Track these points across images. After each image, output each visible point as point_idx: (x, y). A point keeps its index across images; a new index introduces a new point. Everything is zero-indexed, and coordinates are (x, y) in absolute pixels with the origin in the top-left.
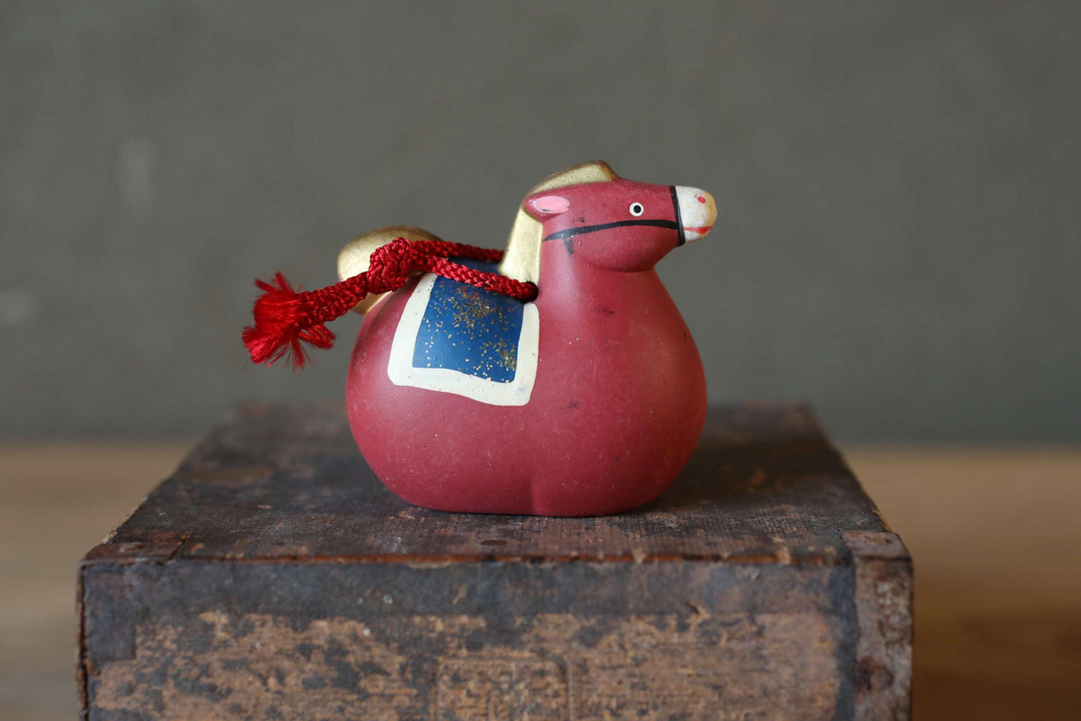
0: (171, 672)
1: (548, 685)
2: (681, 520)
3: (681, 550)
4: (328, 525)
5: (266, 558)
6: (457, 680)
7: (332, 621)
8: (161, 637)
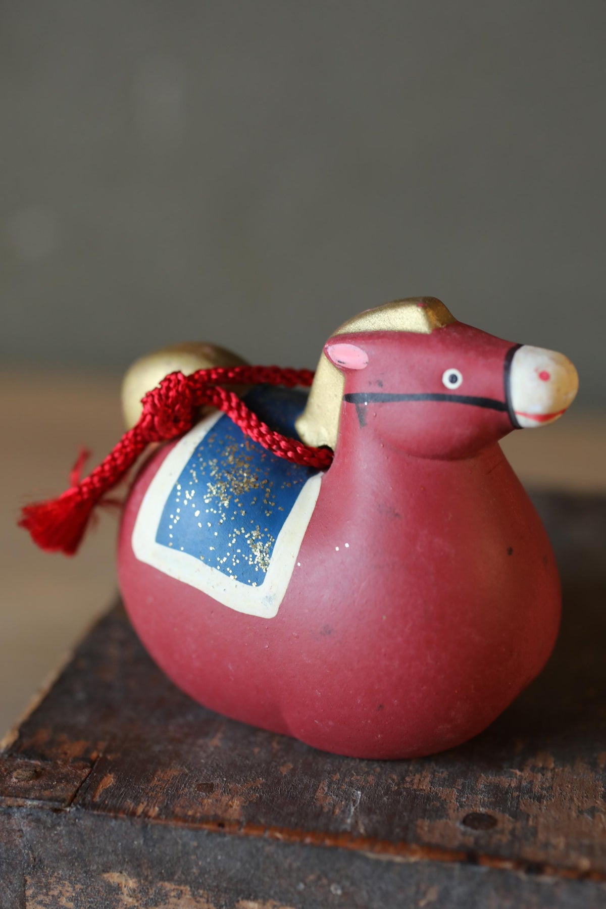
7: (264, 904)
8: (56, 893)
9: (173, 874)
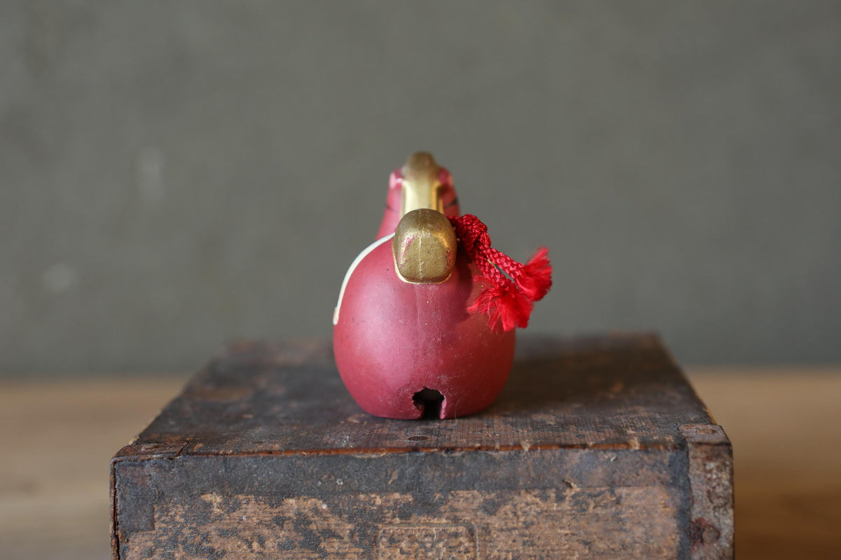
0: (180, 539)
1: (461, 543)
2: (558, 420)
3: (557, 440)
4: (295, 428)
5: (249, 453)
6: (393, 541)
7: (299, 499)
8: (172, 513)
9: (243, 488)
